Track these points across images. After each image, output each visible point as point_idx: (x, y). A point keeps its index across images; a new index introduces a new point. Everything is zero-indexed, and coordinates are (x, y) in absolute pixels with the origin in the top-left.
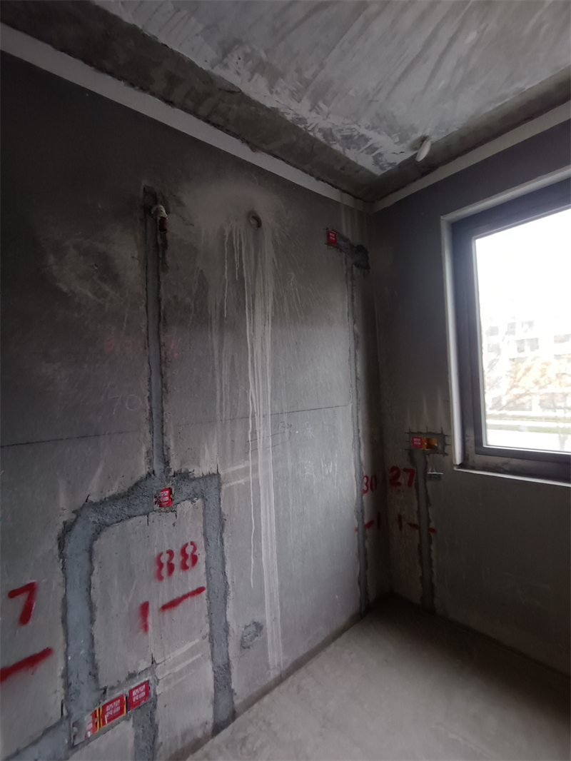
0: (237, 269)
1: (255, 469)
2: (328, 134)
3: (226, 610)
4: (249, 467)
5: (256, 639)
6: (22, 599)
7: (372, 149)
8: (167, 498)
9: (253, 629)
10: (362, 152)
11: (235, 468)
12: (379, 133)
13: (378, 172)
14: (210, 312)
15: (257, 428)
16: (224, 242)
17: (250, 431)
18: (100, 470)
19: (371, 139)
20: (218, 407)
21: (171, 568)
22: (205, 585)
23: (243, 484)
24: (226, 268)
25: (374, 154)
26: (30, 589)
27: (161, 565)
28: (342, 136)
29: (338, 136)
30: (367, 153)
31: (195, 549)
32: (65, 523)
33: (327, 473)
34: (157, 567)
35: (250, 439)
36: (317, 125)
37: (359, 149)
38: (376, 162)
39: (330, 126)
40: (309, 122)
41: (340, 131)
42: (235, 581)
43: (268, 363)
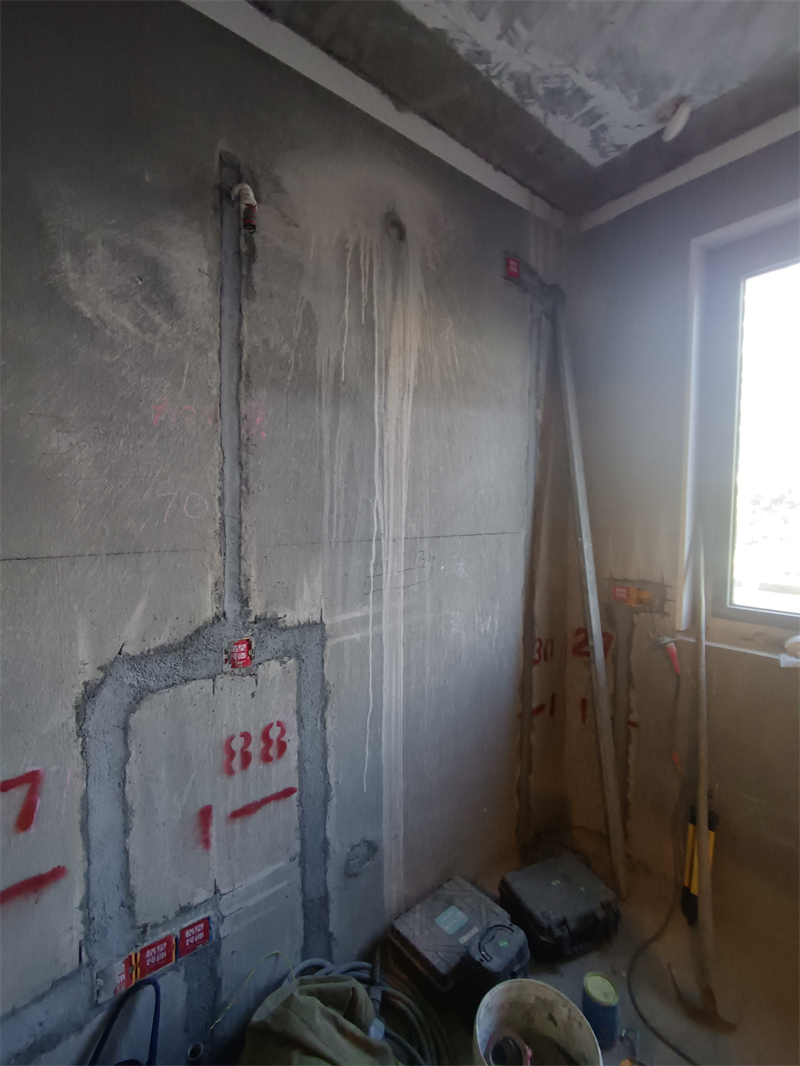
0: (364, 305)
1: (378, 619)
2: (523, 83)
3: (325, 823)
4: (368, 616)
5: (368, 864)
6: (19, 794)
7: (592, 117)
8: (243, 656)
9: (363, 850)
10: (574, 121)
11: (348, 616)
12: (607, 87)
13: (595, 160)
14: (318, 372)
15: (384, 558)
16: (346, 258)
17: (373, 561)
18: (141, 607)
19: (592, 97)
20: (326, 521)
21: (246, 759)
22: (295, 784)
23: (359, 640)
24: (347, 302)
25: (593, 127)
26: (33, 779)
27: (232, 754)
28: (545, 89)
29: (540, 90)
30: (583, 125)
31: (283, 732)
32: (86, 684)
33: (483, 632)
34: (226, 757)
35: (372, 575)
36: (507, 65)
37: (570, 115)
38: (596, 141)
39: (528, 69)
40: (494, 59)
41: (544, 79)
42: (340, 781)
43: (404, 459)
